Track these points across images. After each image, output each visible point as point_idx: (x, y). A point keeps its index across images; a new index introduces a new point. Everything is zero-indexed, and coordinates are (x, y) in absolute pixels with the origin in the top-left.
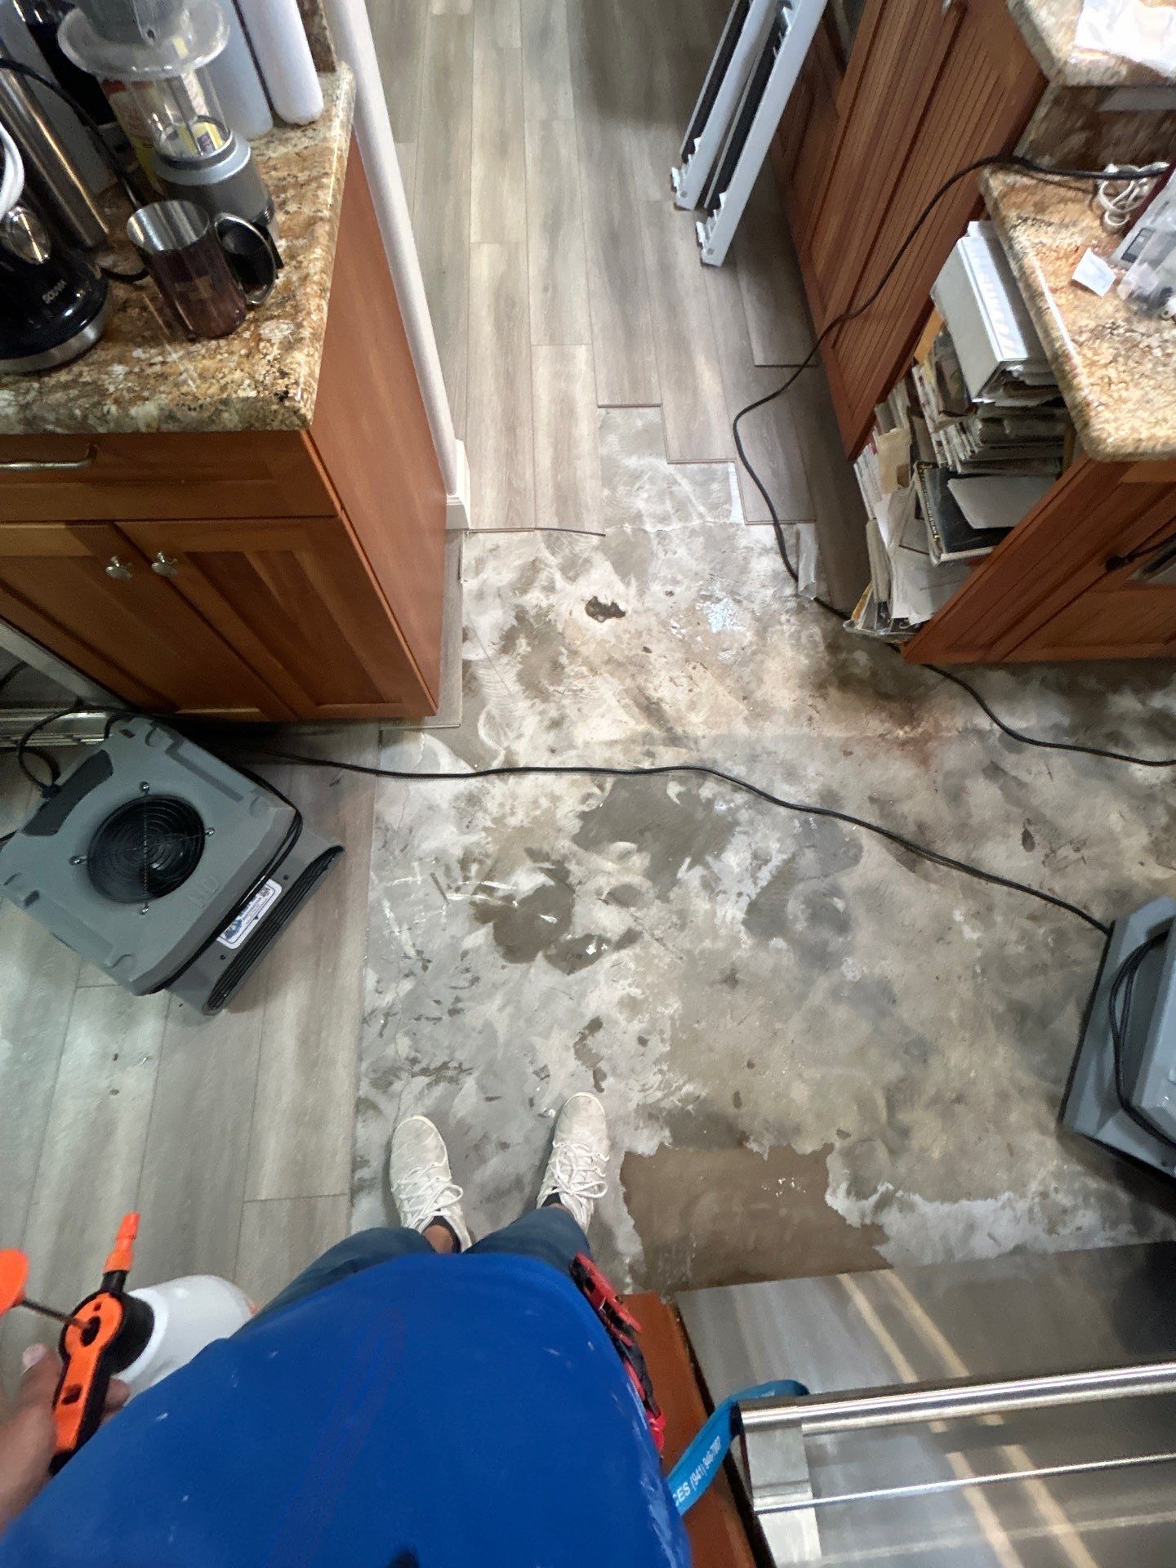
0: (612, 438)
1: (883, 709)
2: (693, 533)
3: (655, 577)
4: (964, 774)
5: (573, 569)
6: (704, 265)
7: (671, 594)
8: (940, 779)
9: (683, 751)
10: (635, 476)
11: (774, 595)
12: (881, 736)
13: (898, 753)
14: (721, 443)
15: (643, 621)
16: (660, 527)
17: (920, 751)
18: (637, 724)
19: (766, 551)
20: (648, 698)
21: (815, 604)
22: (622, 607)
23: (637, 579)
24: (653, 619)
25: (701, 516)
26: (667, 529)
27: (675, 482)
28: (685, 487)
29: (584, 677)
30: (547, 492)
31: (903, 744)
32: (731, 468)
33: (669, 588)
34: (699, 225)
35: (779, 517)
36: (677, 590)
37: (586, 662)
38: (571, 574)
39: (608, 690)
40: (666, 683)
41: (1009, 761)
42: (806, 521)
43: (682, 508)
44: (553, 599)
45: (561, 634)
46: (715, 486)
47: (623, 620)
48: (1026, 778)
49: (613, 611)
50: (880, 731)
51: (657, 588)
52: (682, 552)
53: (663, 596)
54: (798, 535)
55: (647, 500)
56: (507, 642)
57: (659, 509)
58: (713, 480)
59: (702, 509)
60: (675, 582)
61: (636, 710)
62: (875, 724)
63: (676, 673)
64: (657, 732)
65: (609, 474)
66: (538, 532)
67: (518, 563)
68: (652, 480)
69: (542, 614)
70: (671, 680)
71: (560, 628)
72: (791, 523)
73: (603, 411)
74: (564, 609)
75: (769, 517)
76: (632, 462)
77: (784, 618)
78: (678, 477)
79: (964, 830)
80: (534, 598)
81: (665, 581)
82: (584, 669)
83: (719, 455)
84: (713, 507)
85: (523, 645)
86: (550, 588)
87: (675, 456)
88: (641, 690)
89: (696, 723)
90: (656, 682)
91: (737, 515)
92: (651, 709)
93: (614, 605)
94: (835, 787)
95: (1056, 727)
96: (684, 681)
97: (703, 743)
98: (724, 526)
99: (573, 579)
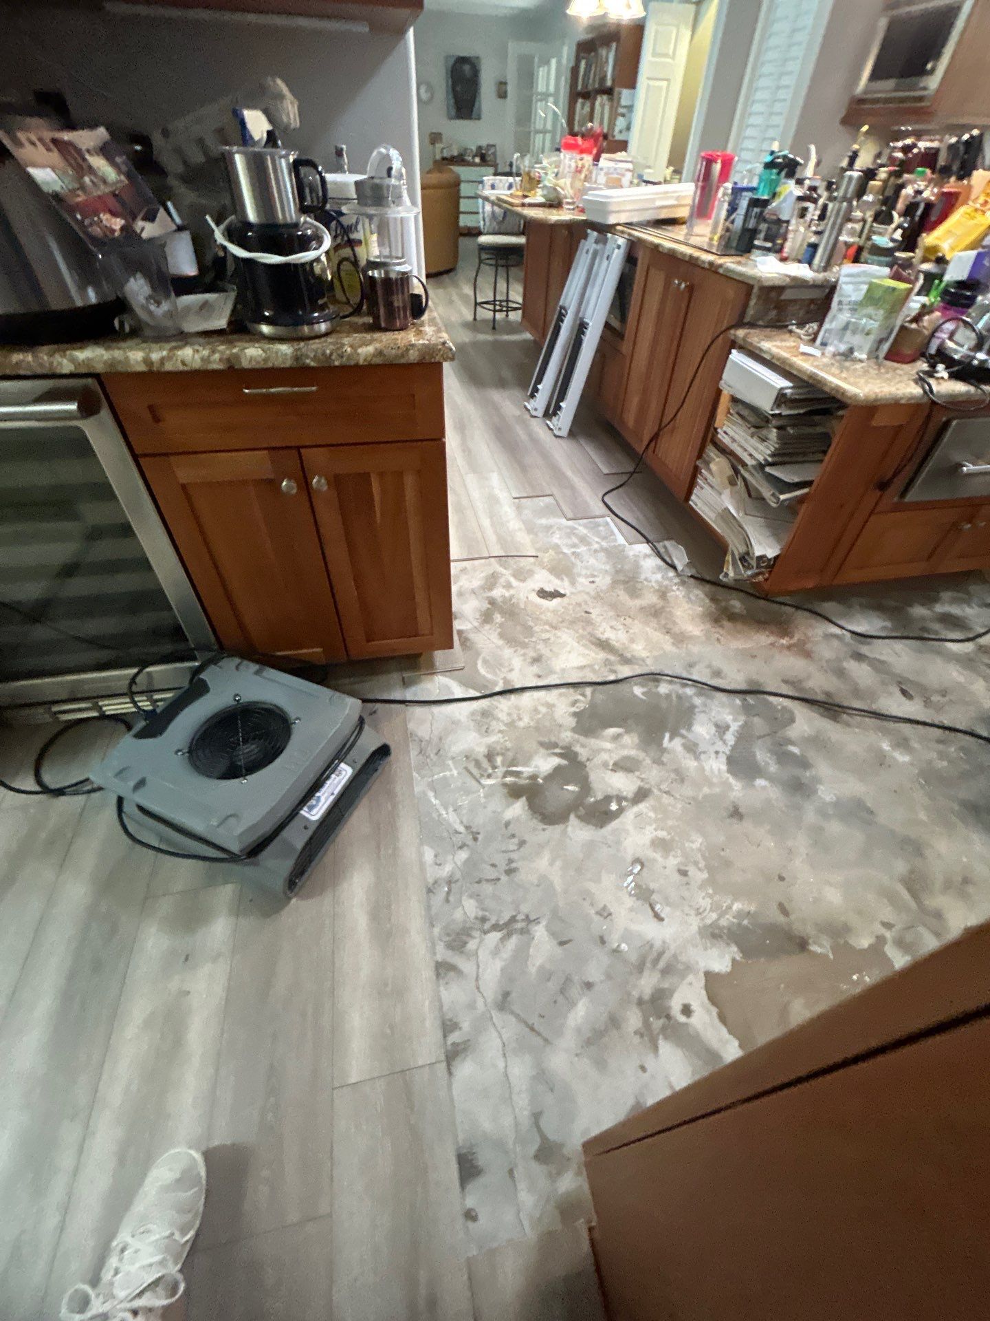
0: (526, 512)
1: (765, 629)
2: (596, 551)
3: (579, 575)
4: (839, 660)
5: (521, 575)
6: (557, 436)
7: (593, 582)
8: (825, 664)
9: (637, 667)
10: (548, 528)
11: (663, 577)
12: (771, 644)
13: (787, 653)
14: (599, 508)
15: (579, 599)
16: (573, 550)
17: (803, 651)
18: (597, 654)
19: (646, 556)
20: (599, 639)
21: (692, 579)
22: (562, 591)
23: (567, 576)
24: (586, 597)
25: (597, 542)
26: (578, 550)
27: (575, 529)
28: (582, 530)
29: (548, 631)
30: (492, 538)
31: (789, 647)
32: (608, 519)
33: (591, 579)
34: (548, 422)
35: (650, 538)
36: (596, 579)
37: (547, 623)
38: (522, 578)
39: (566, 637)
40: (609, 629)
41: (865, 650)
42: (667, 539)
43: (584, 540)
44: (512, 592)
45: (525, 609)
46: (601, 528)
47: (565, 600)
48: (882, 658)
49: (556, 594)
50: (769, 642)
51: (582, 580)
52: (592, 561)
53: (588, 583)
54: (665, 547)
55: (560, 538)
56: (487, 617)
57: (570, 542)
58: (599, 525)
59: (597, 539)
60: (593, 576)
61: (593, 647)
62: (762, 639)
63: (614, 623)
64: (612, 658)
65: (530, 529)
66: (493, 560)
67: (482, 575)
68: (559, 529)
69: (507, 600)
70: (611, 627)
71: (522, 606)
72: (659, 542)
73: (517, 501)
74: (522, 596)
75: (644, 540)
76: (544, 521)
77: (675, 588)
78: (576, 526)
79: (857, 692)
80: (497, 593)
81: (587, 576)
82: (547, 627)
83: (598, 513)
84: (604, 538)
85: (498, 618)
86: (508, 586)
87: (570, 515)
88: (591, 635)
89: (639, 649)
90: (601, 629)
91: (621, 540)
92: (604, 645)
93: (556, 591)
94: (755, 677)
95: (884, 628)
96: (621, 627)
97: (649, 662)
98: (615, 547)
99: (524, 580)
